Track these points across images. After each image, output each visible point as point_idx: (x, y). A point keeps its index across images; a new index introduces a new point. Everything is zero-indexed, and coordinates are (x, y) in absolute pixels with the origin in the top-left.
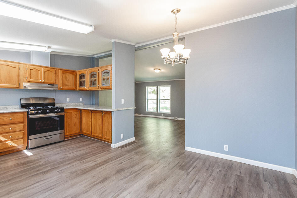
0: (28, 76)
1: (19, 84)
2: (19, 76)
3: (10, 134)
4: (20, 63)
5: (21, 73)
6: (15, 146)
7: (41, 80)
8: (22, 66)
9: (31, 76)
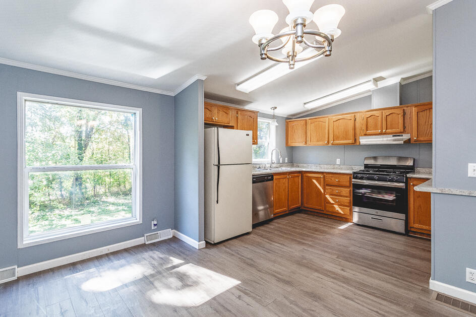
0: (364, 128)
1: (355, 140)
2: (355, 129)
3: (336, 197)
4: (356, 113)
5: (357, 125)
6: (341, 213)
7: (380, 131)
8: (358, 116)
9: (369, 128)
